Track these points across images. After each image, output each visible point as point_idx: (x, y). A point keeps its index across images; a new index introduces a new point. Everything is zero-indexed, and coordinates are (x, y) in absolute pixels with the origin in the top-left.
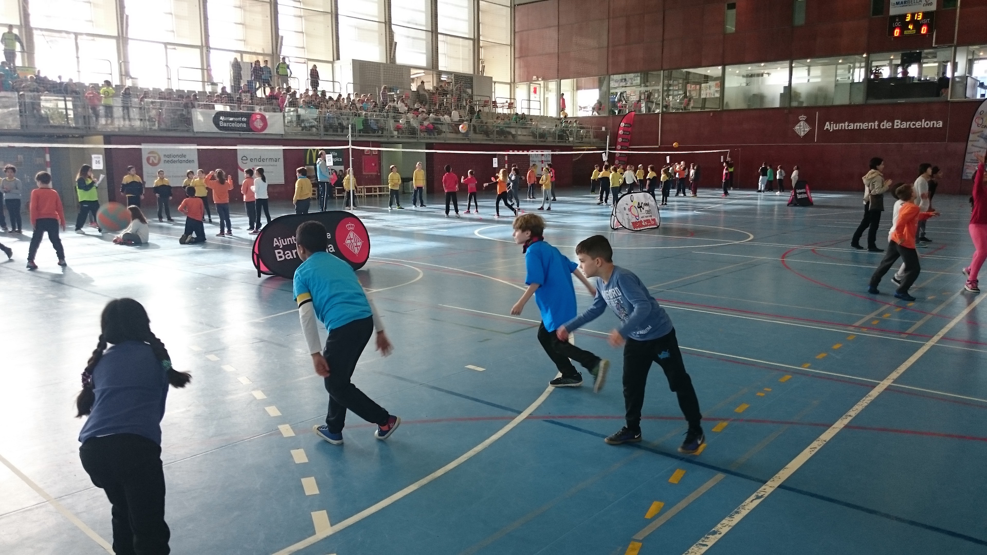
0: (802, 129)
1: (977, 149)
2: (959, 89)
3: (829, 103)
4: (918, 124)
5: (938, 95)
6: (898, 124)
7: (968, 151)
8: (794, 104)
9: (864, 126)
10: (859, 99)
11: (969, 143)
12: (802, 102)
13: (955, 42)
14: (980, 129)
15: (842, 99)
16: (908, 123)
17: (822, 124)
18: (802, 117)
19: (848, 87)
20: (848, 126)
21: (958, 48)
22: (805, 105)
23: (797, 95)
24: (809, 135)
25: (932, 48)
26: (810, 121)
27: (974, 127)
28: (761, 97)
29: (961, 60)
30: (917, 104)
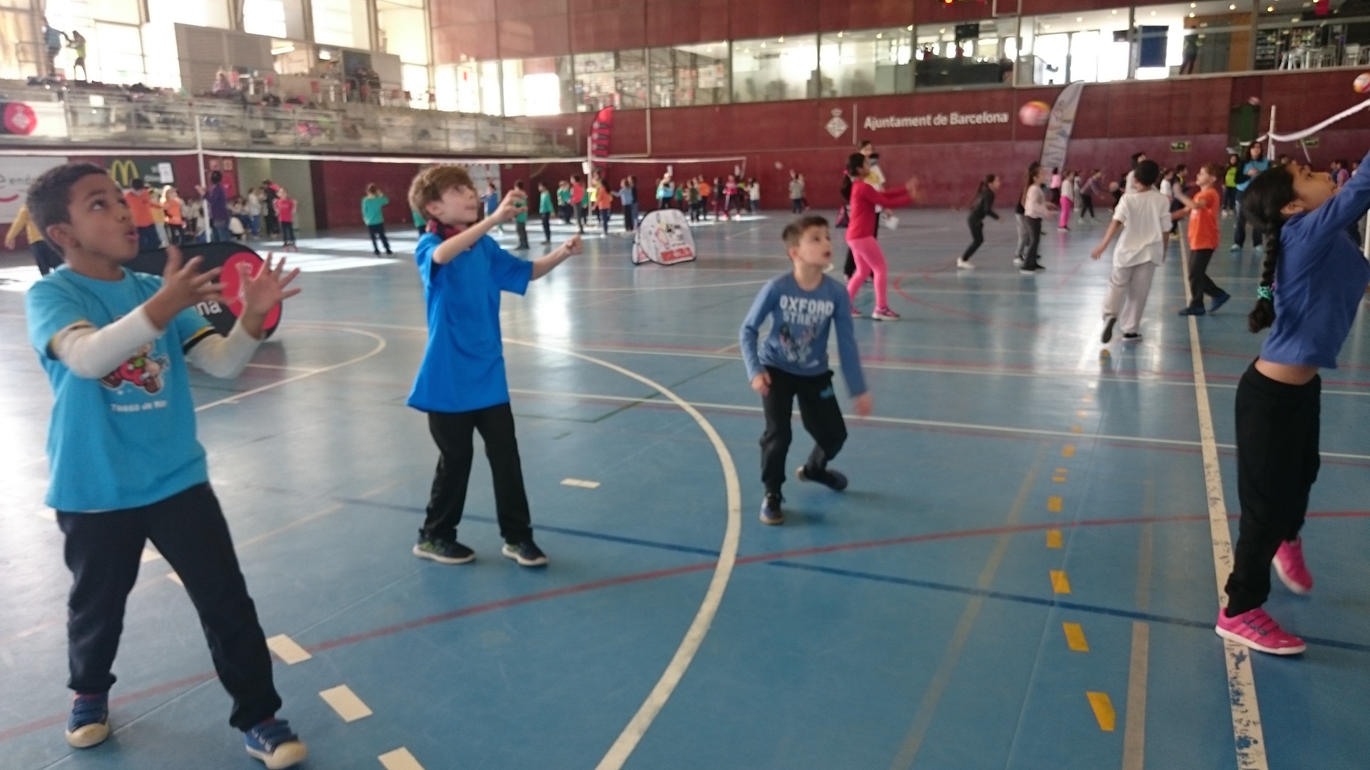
0: (836, 127)
2: (1025, 71)
3: (869, 93)
4: (979, 119)
5: (1001, 80)
7: (1045, 152)
8: (826, 94)
9: (914, 122)
10: (907, 86)
12: (833, 92)
13: (1019, 10)
14: (1059, 124)
15: (885, 87)
16: (968, 117)
17: (861, 121)
18: (837, 112)
19: (892, 70)
20: (895, 122)
21: (1024, 19)
22: (839, 94)
23: (830, 82)
24: (846, 136)
25: (990, 17)
26: (846, 117)
28: (780, 86)
29: (1026, 33)
30: (975, 93)
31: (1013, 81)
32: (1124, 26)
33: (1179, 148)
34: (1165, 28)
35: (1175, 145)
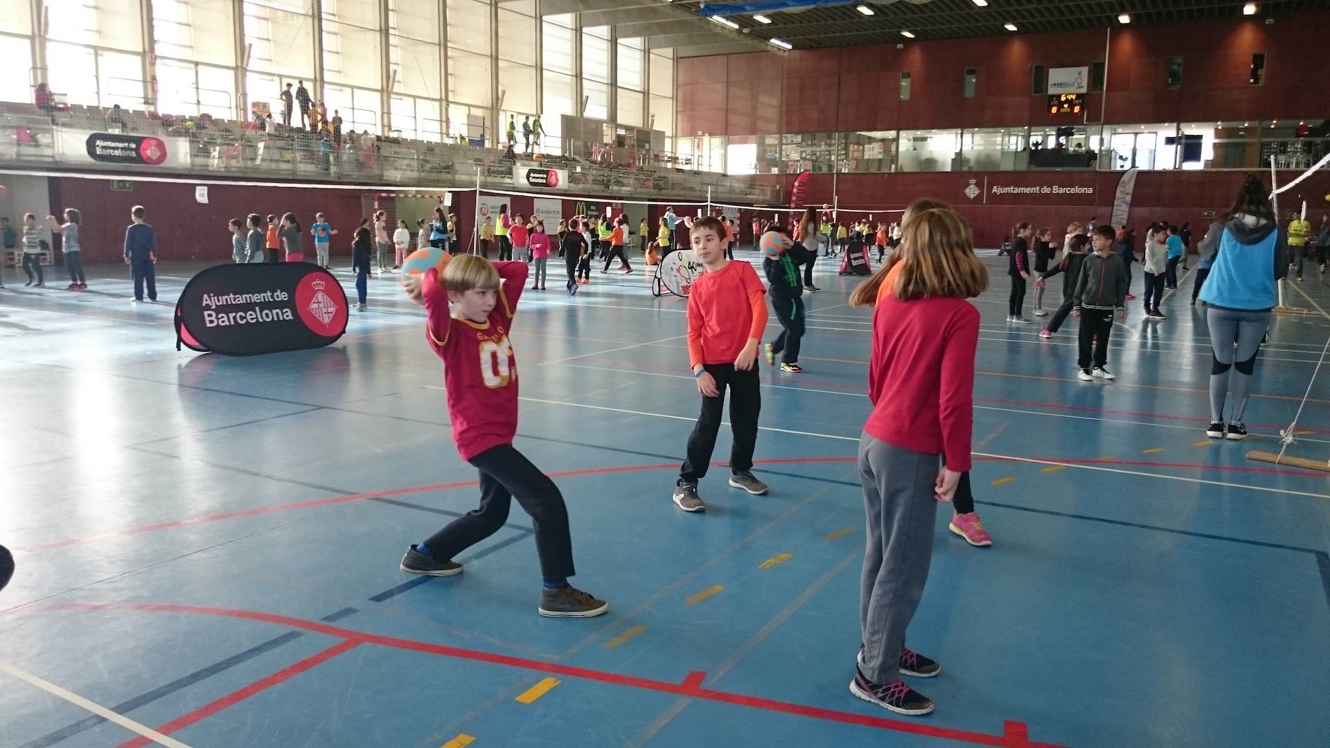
0: (972, 191)
1: (1120, 213)
2: (1105, 160)
3: (995, 169)
4: (1073, 190)
5: (1088, 166)
6: (1056, 189)
7: (1114, 214)
8: (965, 169)
9: (1027, 190)
10: (1023, 166)
11: (1115, 208)
12: (970, 168)
13: (1102, 121)
14: (1123, 196)
15: (1008, 166)
16: (1065, 189)
17: (990, 188)
18: (973, 181)
19: (1013, 156)
20: (1014, 190)
21: (1105, 126)
22: (974, 170)
23: (968, 161)
24: (979, 198)
25: (1083, 124)
26: (979, 185)
27: (1118, 194)
28: (931, 162)
29: (1106, 136)
30: (1071, 173)
31: (1097, 166)
32: (1173, 134)
33: (1208, 216)
34: (1200, 137)
35: (1206, 214)
